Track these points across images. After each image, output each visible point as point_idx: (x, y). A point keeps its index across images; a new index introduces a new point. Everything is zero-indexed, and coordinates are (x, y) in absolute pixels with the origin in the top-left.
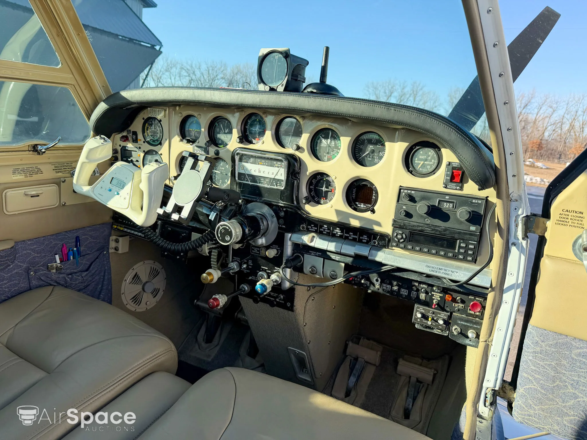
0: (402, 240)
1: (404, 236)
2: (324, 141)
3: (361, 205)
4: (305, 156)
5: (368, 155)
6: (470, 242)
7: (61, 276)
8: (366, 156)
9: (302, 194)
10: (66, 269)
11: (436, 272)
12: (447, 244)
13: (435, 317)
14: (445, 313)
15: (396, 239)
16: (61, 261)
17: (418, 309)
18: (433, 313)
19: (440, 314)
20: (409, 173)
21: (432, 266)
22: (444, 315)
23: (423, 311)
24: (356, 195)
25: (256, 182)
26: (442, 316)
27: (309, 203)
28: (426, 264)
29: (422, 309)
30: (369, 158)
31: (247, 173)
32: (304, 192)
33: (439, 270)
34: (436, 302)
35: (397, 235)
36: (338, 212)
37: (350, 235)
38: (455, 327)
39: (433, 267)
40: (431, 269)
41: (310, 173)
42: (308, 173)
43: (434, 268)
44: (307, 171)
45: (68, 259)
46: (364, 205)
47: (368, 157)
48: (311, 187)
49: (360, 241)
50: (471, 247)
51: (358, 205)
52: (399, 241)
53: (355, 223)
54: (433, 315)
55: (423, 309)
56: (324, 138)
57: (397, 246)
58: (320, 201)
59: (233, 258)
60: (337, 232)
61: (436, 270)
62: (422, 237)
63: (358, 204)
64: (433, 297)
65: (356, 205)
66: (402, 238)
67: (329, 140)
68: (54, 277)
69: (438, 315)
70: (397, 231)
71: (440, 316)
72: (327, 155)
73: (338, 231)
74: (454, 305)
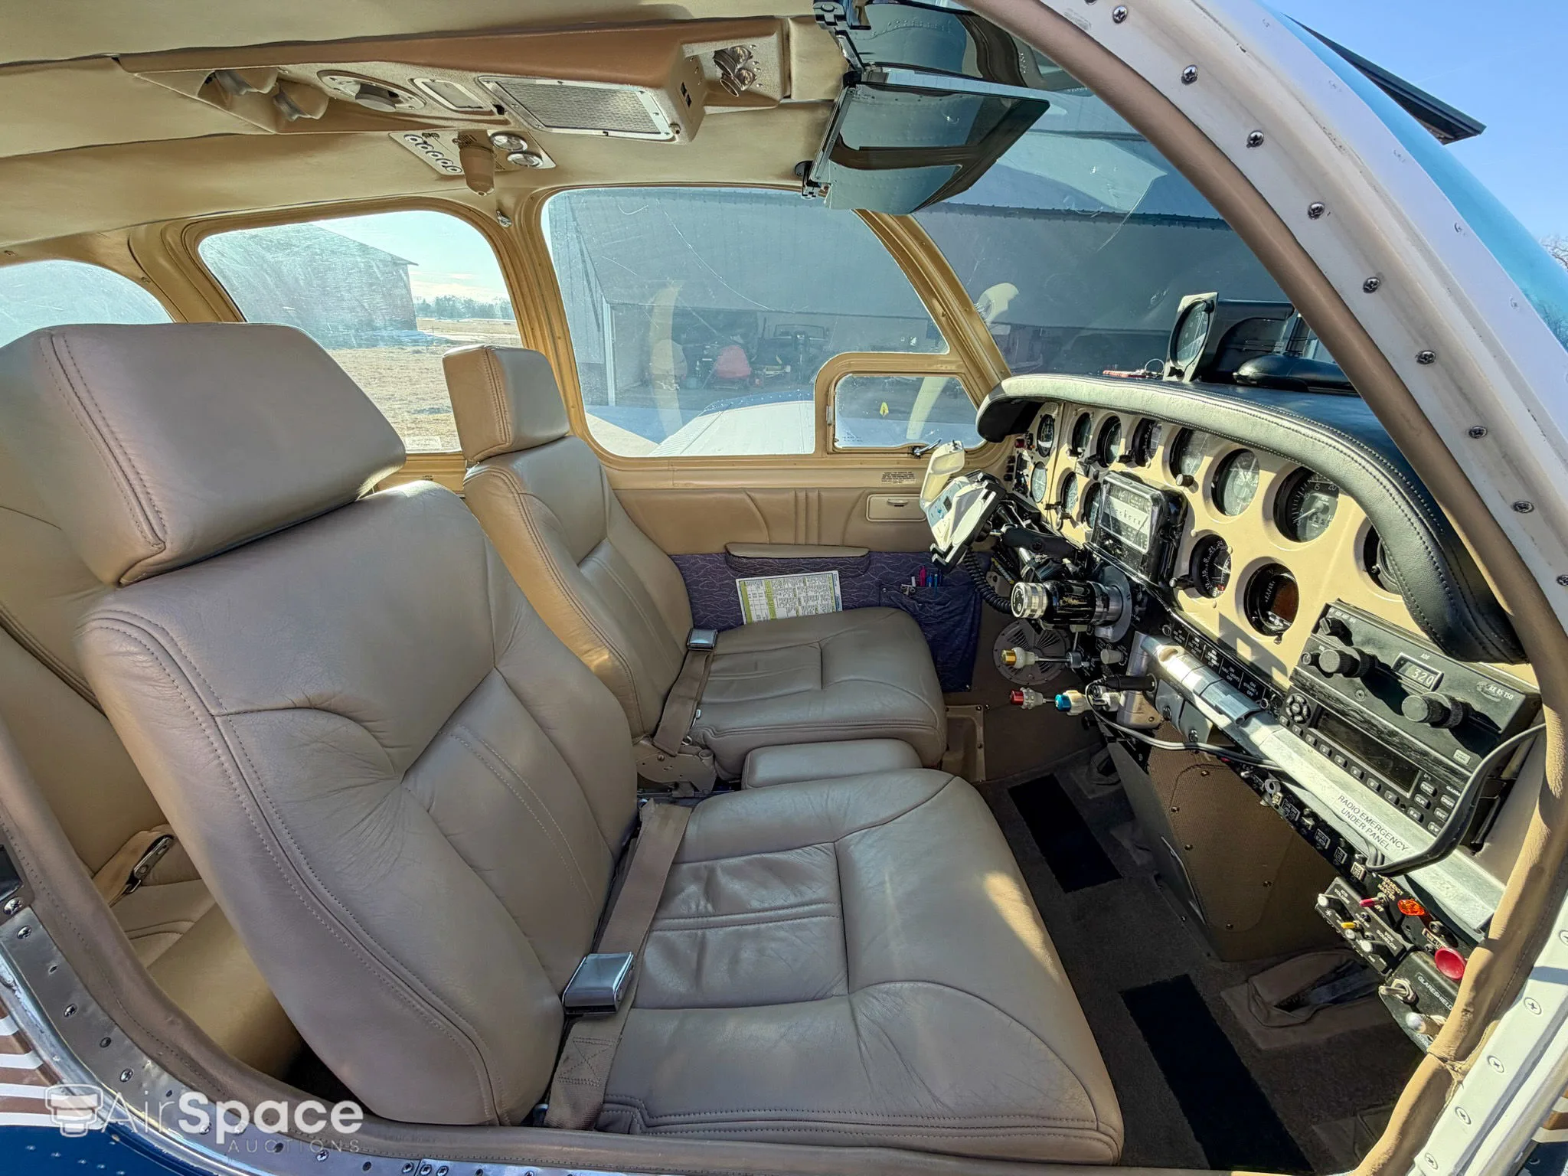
0: (1298, 718)
1: (1305, 710)
2: (1241, 472)
3: (1275, 618)
4: (1196, 500)
5: (1315, 517)
6: (1448, 788)
7: (912, 601)
8: (1310, 517)
9: (1180, 568)
10: (921, 596)
11: (1356, 821)
12: (1394, 768)
13: (1369, 930)
14: (1399, 937)
15: (1288, 710)
16: (918, 584)
17: (1336, 890)
18: (1369, 919)
19: (1384, 931)
20: (1366, 574)
21: (1356, 805)
22: (1392, 939)
23: (1348, 902)
24: (1273, 596)
25: (1120, 534)
26: (1386, 939)
27: (1187, 590)
28: (1342, 792)
29: (1346, 895)
30: (1317, 522)
31: (1112, 514)
32: (1183, 567)
33: (1365, 822)
34: (1382, 898)
35: (1291, 703)
36: (1224, 621)
37: (1230, 672)
38: (1406, 983)
39: (1354, 808)
40: (1347, 808)
41: (1197, 535)
42: (1193, 533)
43: (1357, 811)
44: (1193, 527)
45: (926, 585)
46: (1282, 621)
47: (1314, 519)
48: (1205, 560)
49: (1244, 690)
50: (1445, 801)
51: (1271, 618)
52: (1293, 716)
53: (1245, 652)
54: (1366, 923)
55: (1350, 897)
56: (1243, 468)
57: (1289, 725)
58: (1213, 592)
59: (1077, 647)
60: (1211, 658)
61: (1358, 816)
62: (1343, 729)
63: (1272, 616)
64: (1380, 886)
65: (1267, 617)
66: (1300, 713)
67: (1250, 473)
68: (905, 600)
69: (1378, 932)
70: (1295, 695)
71: (1382, 936)
72: (1242, 503)
73: (1213, 656)
74: (1426, 934)
